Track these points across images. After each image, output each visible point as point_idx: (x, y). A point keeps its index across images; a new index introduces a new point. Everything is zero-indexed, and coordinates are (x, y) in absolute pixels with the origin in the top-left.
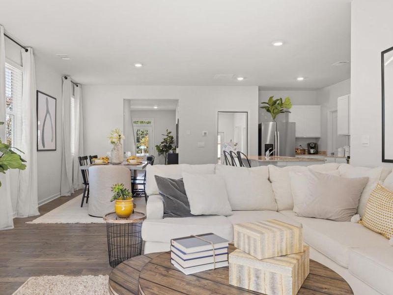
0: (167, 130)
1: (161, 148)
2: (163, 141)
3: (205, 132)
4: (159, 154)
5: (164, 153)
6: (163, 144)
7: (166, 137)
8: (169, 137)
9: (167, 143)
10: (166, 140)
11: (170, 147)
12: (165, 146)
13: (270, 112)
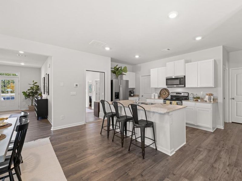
0: (33, 81)
1: (28, 94)
2: (30, 88)
3: (77, 84)
4: (25, 98)
5: (31, 97)
6: (30, 91)
7: (32, 86)
8: (35, 86)
9: (33, 90)
10: (32, 88)
11: (36, 93)
12: (32, 92)
13: (116, 74)
